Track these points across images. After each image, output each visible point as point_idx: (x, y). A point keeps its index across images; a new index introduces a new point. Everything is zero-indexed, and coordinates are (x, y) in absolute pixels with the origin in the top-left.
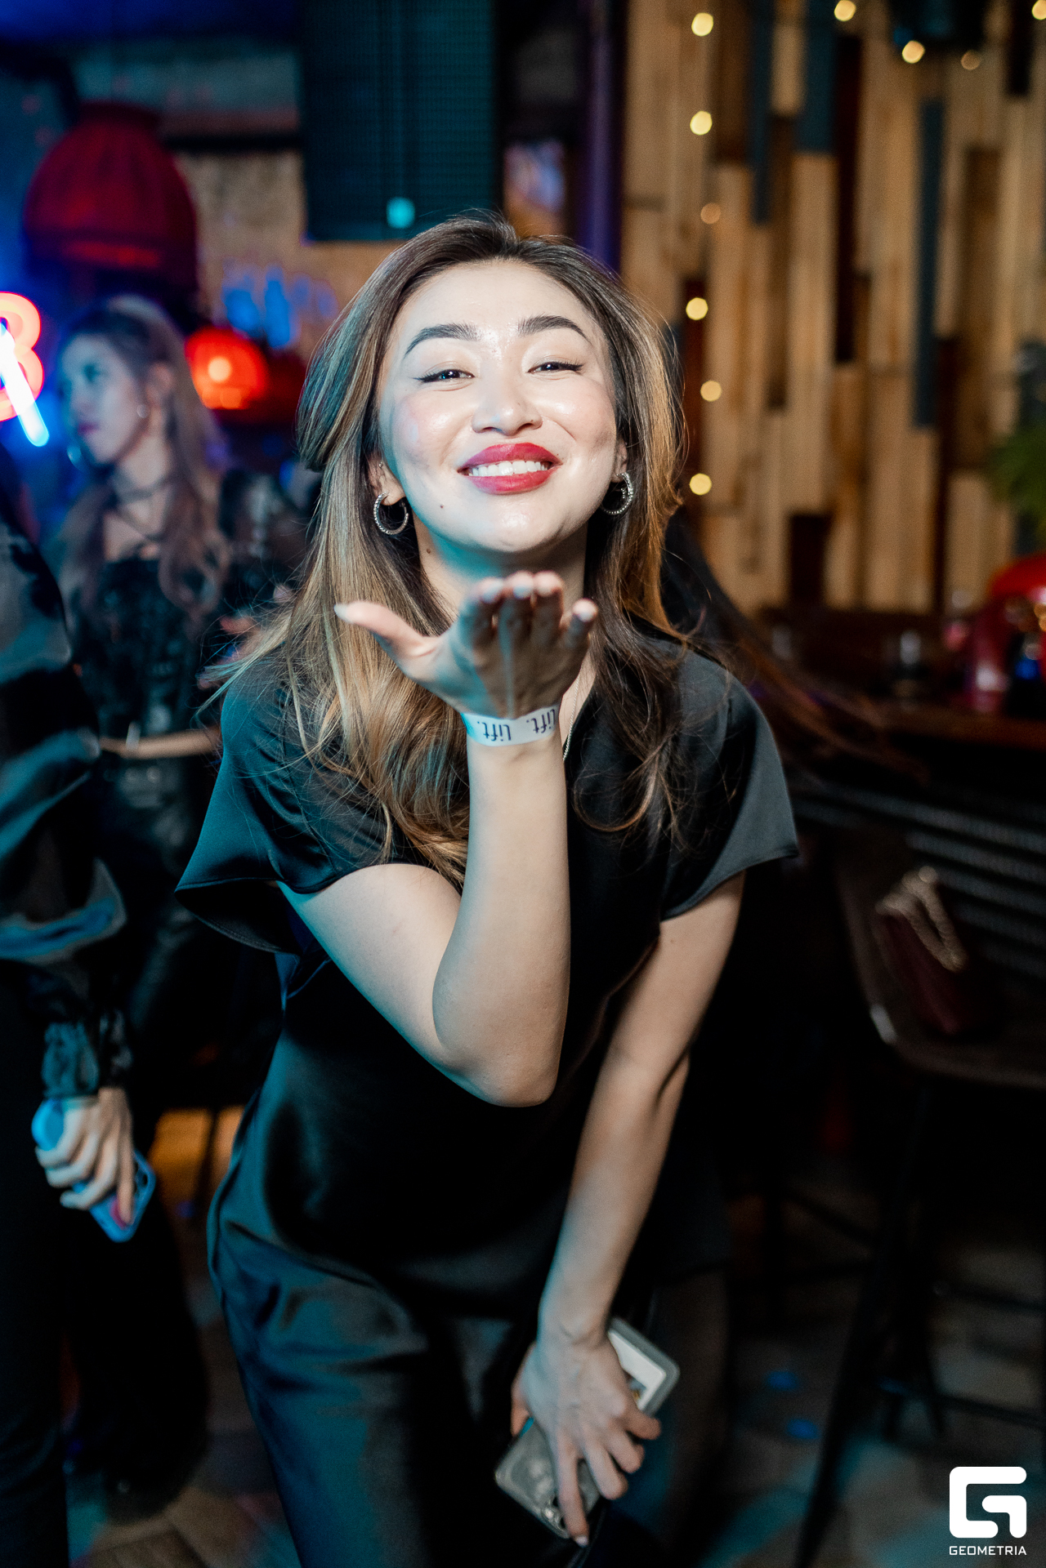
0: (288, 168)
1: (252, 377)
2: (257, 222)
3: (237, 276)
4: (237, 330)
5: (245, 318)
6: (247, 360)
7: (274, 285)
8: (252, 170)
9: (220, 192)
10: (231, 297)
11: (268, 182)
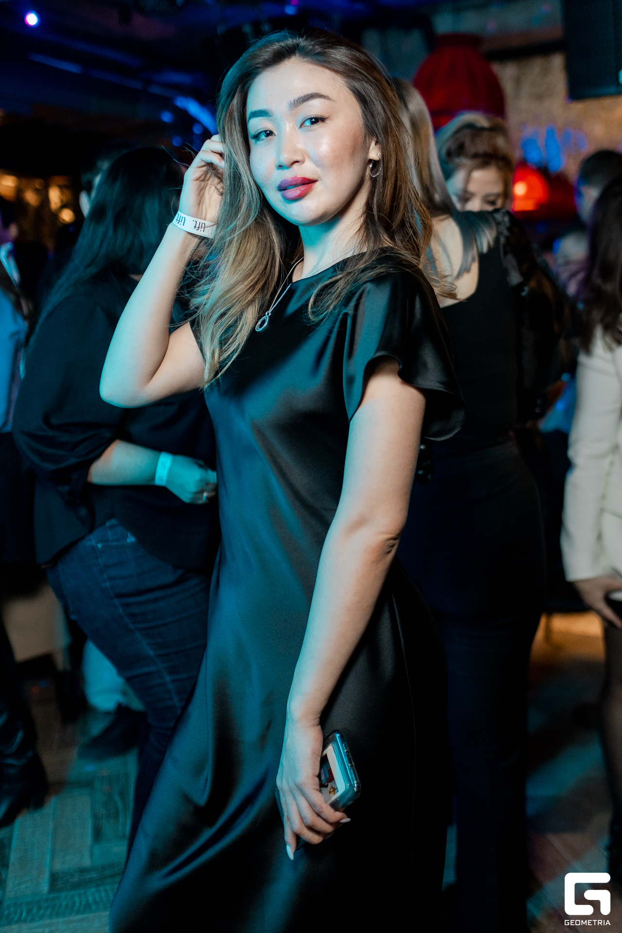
0: (557, 61)
1: (540, 192)
2: (540, 97)
3: (529, 131)
4: (529, 164)
5: (534, 156)
6: (536, 181)
7: (551, 132)
8: (536, 65)
9: (518, 81)
10: (525, 144)
11: (546, 72)
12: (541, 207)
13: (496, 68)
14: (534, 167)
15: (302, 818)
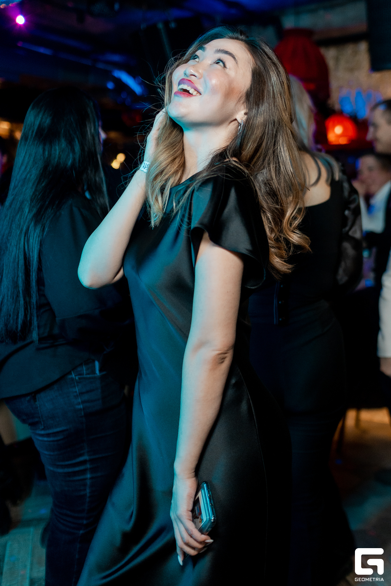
0: (363, 47)
1: (351, 132)
2: (351, 70)
3: (344, 92)
4: (344, 113)
5: (348, 109)
7: (359, 93)
8: (349, 49)
9: (337, 59)
10: (342, 101)
11: (355, 53)
12: (352, 142)
13: (323, 51)
14: (348, 116)
15: (182, 538)
